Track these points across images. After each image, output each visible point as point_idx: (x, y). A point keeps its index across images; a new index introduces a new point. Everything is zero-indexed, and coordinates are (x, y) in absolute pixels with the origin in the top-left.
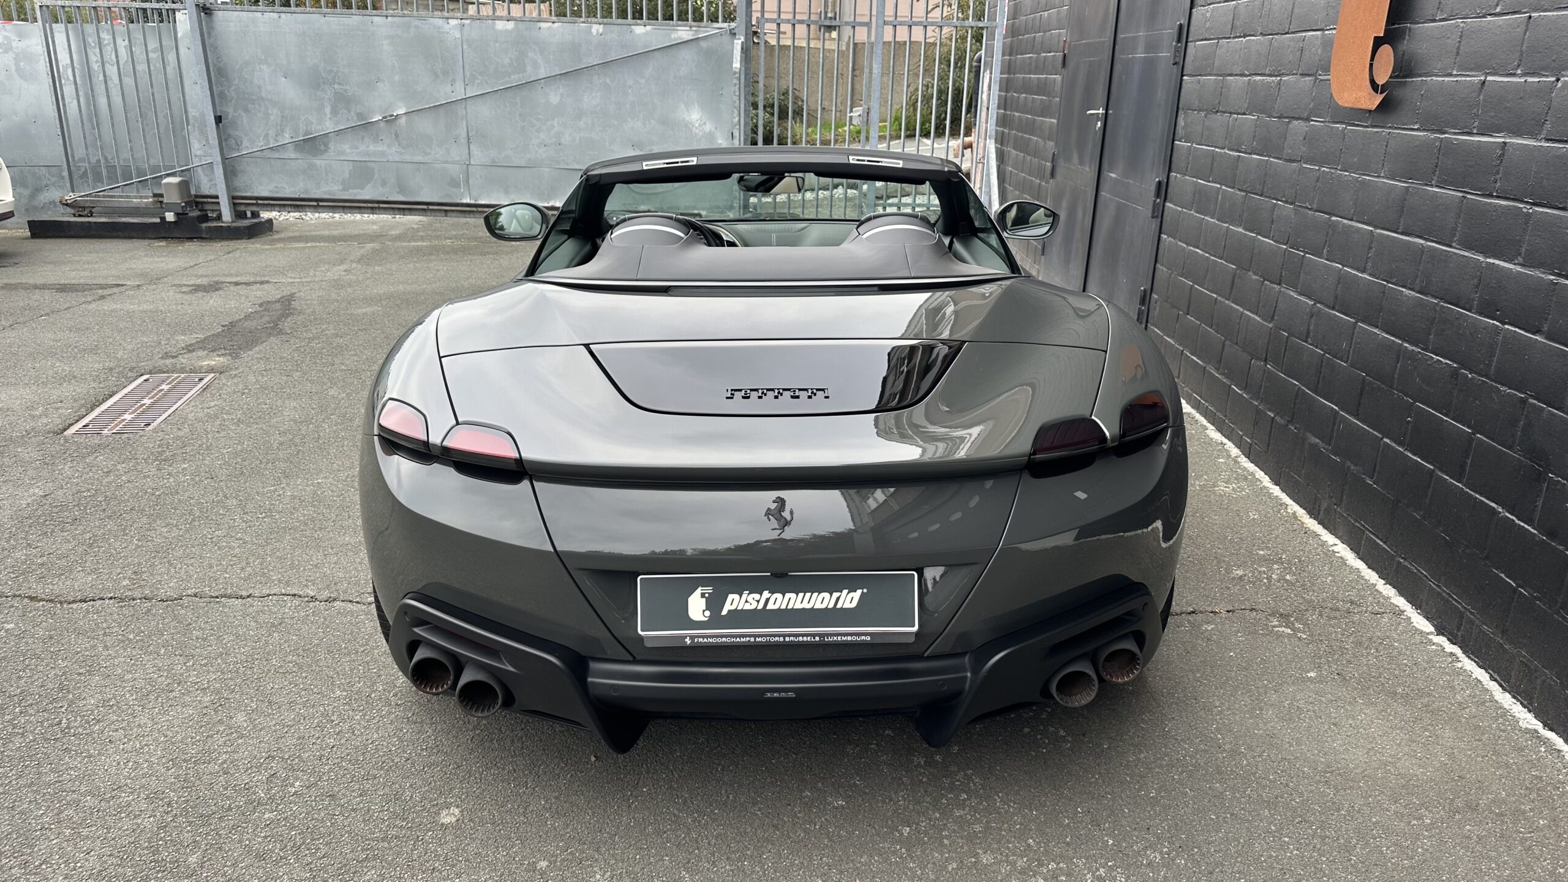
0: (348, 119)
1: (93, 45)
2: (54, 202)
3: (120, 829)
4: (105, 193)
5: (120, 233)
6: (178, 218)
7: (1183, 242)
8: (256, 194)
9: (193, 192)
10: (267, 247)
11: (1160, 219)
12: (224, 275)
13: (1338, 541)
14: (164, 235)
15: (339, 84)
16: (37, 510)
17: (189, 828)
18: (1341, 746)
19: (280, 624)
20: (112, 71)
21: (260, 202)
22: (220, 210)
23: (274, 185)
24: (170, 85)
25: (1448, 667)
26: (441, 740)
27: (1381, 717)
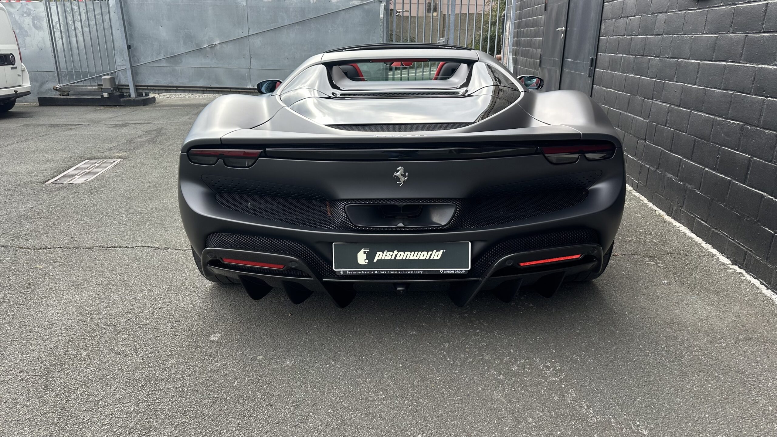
0: (192, 47)
1: (69, 12)
2: (51, 89)
3: (50, 341)
4: (75, 84)
5: (82, 104)
6: (110, 96)
7: (604, 87)
8: (147, 84)
9: (117, 83)
10: (152, 109)
11: (593, 77)
12: (130, 120)
13: (682, 225)
14: (102, 104)
15: (187, 29)
16: (28, 213)
17: (84, 341)
18: (679, 312)
19: (140, 258)
20: (78, 24)
21: (149, 88)
22: (130, 92)
23: (156, 79)
24: (106, 31)
25: (738, 279)
26: (214, 306)
27: (701, 300)
